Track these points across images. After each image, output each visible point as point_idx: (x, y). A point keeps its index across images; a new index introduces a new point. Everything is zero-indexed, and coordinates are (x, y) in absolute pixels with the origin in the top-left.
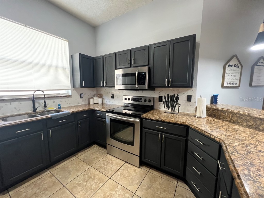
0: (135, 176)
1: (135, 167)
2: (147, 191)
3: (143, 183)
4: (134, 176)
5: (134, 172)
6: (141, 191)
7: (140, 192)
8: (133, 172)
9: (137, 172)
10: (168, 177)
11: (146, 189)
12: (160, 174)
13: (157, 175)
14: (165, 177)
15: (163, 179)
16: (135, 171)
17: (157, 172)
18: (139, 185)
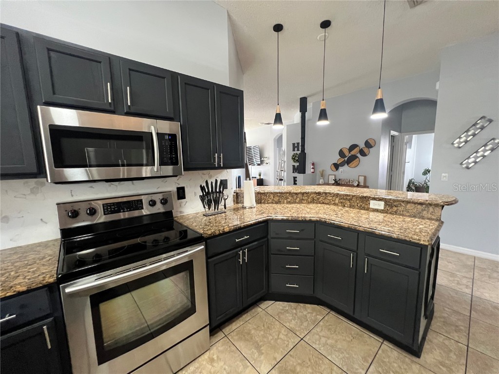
0: (225, 364)
1: (202, 356)
2: (263, 354)
3: (247, 354)
4: (224, 366)
5: (215, 364)
6: (261, 364)
7: (263, 365)
8: (214, 366)
9: (218, 357)
10: (249, 314)
11: (259, 355)
12: (238, 321)
13: (238, 325)
14: (246, 317)
15: (250, 321)
16: (212, 360)
17: (234, 324)
18: (249, 364)
